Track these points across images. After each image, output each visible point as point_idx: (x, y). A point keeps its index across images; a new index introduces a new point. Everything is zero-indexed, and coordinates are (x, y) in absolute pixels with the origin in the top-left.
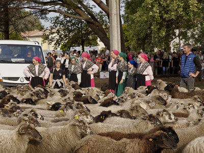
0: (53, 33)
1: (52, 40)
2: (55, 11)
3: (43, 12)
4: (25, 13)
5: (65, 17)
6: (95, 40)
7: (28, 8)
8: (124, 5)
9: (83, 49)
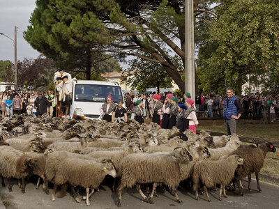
0: (130, 75)
1: (130, 81)
2: (133, 54)
3: (122, 55)
4: (105, 56)
5: (143, 60)
6: (169, 82)
7: (109, 51)
8: (198, 50)
9: (158, 90)
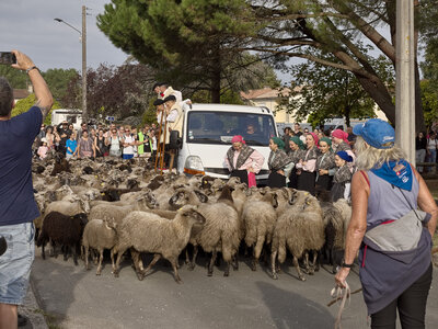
0: (294, 94)
1: (293, 106)
2: (299, 55)
3: (280, 57)
4: (248, 58)
5: (318, 65)
6: (369, 107)
7: (253, 49)
8: (424, 45)
9: (348, 123)
